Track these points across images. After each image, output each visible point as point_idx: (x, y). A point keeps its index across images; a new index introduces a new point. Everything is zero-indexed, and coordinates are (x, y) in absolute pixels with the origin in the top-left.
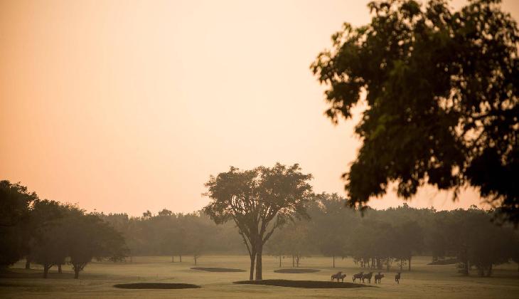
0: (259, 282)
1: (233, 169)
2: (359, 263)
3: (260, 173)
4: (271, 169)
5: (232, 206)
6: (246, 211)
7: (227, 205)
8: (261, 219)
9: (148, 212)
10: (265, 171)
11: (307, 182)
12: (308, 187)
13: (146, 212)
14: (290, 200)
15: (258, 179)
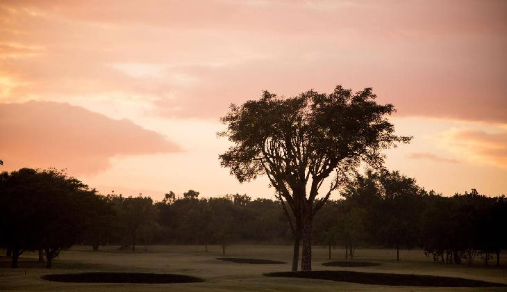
0: (308, 274)
1: (267, 95)
2: (431, 256)
3: (310, 102)
4: (327, 95)
5: (265, 153)
6: (288, 163)
7: (256, 153)
8: (311, 175)
9: (172, 193)
10: (319, 98)
11: (384, 117)
12: (387, 126)
13: (169, 193)
14: (357, 146)
15: (307, 110)
